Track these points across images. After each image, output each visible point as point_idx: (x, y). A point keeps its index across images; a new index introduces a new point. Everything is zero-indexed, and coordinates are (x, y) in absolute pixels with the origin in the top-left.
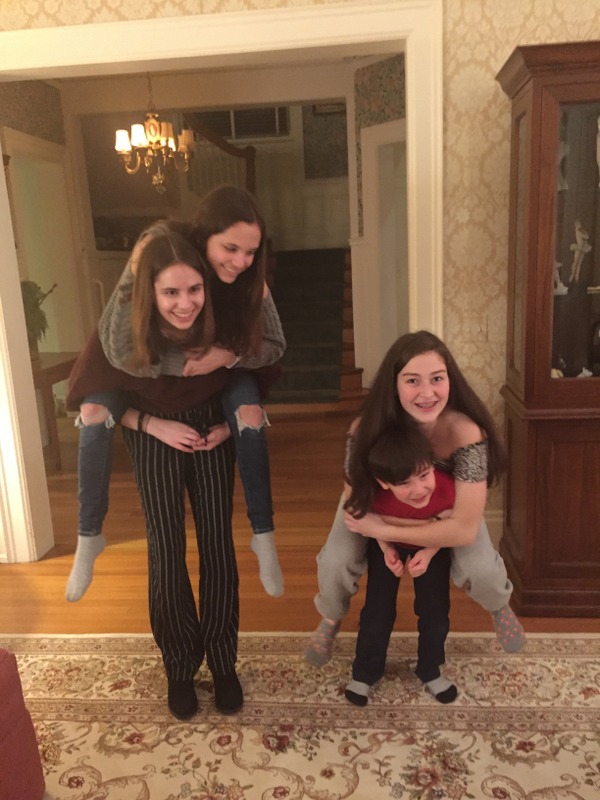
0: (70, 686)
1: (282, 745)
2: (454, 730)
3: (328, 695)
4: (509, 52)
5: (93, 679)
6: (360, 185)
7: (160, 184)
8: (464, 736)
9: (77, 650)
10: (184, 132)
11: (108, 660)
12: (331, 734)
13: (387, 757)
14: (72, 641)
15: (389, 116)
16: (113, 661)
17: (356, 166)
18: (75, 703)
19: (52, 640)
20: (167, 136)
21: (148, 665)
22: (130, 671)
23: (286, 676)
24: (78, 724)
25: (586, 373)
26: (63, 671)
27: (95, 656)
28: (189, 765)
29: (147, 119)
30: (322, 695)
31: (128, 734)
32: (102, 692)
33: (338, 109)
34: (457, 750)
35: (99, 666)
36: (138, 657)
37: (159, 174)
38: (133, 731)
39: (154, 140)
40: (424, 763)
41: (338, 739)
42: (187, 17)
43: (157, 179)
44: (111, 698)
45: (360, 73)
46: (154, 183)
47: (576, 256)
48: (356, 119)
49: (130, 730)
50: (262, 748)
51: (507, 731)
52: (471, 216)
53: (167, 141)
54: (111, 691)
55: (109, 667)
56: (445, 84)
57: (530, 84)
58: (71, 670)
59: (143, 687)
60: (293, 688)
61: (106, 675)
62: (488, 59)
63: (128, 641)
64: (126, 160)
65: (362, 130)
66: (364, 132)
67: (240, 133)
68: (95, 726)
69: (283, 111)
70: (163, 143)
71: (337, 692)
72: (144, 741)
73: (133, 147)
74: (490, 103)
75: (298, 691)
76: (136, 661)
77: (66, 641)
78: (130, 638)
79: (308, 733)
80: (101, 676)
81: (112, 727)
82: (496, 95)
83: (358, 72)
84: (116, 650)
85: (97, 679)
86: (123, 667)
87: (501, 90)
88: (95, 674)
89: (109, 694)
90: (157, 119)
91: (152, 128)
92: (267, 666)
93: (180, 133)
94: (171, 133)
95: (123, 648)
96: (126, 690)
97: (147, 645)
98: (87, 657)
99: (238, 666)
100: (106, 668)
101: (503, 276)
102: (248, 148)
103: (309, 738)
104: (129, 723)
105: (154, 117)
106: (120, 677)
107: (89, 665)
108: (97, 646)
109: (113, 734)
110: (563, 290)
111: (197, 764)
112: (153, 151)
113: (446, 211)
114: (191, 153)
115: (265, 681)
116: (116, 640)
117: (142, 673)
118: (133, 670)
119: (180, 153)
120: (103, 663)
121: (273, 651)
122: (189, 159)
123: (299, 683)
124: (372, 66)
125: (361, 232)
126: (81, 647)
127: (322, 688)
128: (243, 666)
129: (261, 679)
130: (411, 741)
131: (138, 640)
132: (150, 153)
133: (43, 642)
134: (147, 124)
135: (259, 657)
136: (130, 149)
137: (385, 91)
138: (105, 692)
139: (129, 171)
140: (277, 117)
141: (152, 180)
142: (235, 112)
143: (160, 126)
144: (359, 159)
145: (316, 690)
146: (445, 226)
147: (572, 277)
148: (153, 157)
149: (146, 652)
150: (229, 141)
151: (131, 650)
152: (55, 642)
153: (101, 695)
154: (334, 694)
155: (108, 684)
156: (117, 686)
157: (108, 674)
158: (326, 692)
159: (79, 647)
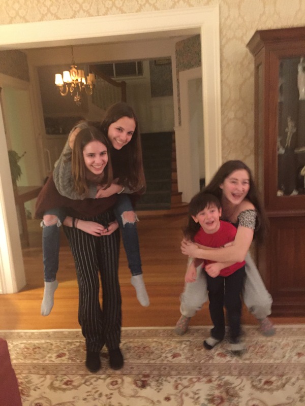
0: (35, 356)
1: (144, 385)
2: (232, 375)
3: (167, 359)
4: (252, 33)
5: (47, 353)
6: (179, 100)
7: (78, 101)
8: (237, 378)
9: (38, 338)
10: (90, 74)
11: (54, 343)
12: (169, 378)
13: (198, 390)
14: (36, 334)
15: (193, 66)
16: (57, 343)
17: (177, 90)
18: (38, 365)
19: (26, 333)
20: (82, 77)
21: (75, 345)
22: (65, 348)
23: (146, 349)
24: (39, 376)
25: (295, 193)
26: (31, 349)
27: (48, 341)
28: (96, 396)
29: (71, 68)
30: (164, 359)
31: (65, 380)
32: (51, 359)
33: (167, 62)
34: (233, 386)
35: (50, 346)
36: (70, 341)
37: (78, 96)
38: (68, 379)
39: (75, 79)
40: (217, 393)
41: (172, 381)
42: (91, 18)
43: (77, 98)
44: (57, 362)
45: (178, 44)
46: (75, 100)
47: (289, 134)
48: (177, 67)
49: (66, 378)
50: (134, 386)
51: (258, 376)
52: (235, 115)
53: (81, 79)
54: (56, 359)
55: (55, 346)
56: (221, 50)
57: (264, 49)
58: (35, 348)
59: (72, 356)
60: (149, 356)
61: (53, 351)
62: (242, 37)
63: (64, 333)
64: (61, 89)
65: (180, 73)
66: (181, 73)
67: (118, 74)
68: (48, 376)
69: (140, 63)
70: (79, 81)
71: (172, 358)
72: (74, 384)
73: (64, 83)
74: (243, 59)
75: (152, 357)
76: (69, 343)
77: (33, 333)
78: (66, 331)
79: (157, 378)
80: (50, 351)
81: (56, 377)
82: (247, 55)
83: (177, 43)
84: (58, 338)
85: (49, 353)
86: (62, 346)
87: (249, 52)
88: (48, 350)
90: (76, 68)
91: (74, 73)
92: (136, 344)
93: (88, 75)
94: (83, 75)
95: (62, 337)
96: (63, 358)
98: (43, 341)
99: (121, 345)
100: (53, 347)
101: (252, 145)
102: (122, 82)
103: (157, 381)
104: (65, 375)
105: (75, 67)
106: (61, 351)
107: (45, 346)
108: (48, 336)
109: (57, 380)
110: (282, 151)
111: (101, 395)
112: (74, 84)
113: (223, 112)
114: (94, 85)
115: (134, 352)
116: (58, 332)
117: (72, 349)
118: (67, 348)
119: (88, 85)
120: (52, 344)
121: (139, 337)
122: (93, 89)
123: (152, 353)
124: (184, 41)
125: (180, 123)
127: (164, 355)
128: (123, 345)
129: (132, 351)
130: (210, 381)
131: (69, 332)
132: (73, 85)
133: (21, 334)
134: (71, 71)
135: (131, 340)
136: (63, 83)
137: (191, 53)
138: (53, 359)
139: (62, 94)
140: (137, 66)
141: (74, 98)
142: (116, 64)
143: (78, 72)
144: (178, 87)
145: (161, 357)
146: (222, 120)
147: (287, 145)
148: (74, 87)
149: (74, 338)
150: (113, 79)
151: (66, 337)
152: (27, 334)
153: (51, 361)
154: (170, 358)
155: (54, 355)
156: (60, 356)
157: (55, 350)
158: (166, 357)
159: (40, 336)
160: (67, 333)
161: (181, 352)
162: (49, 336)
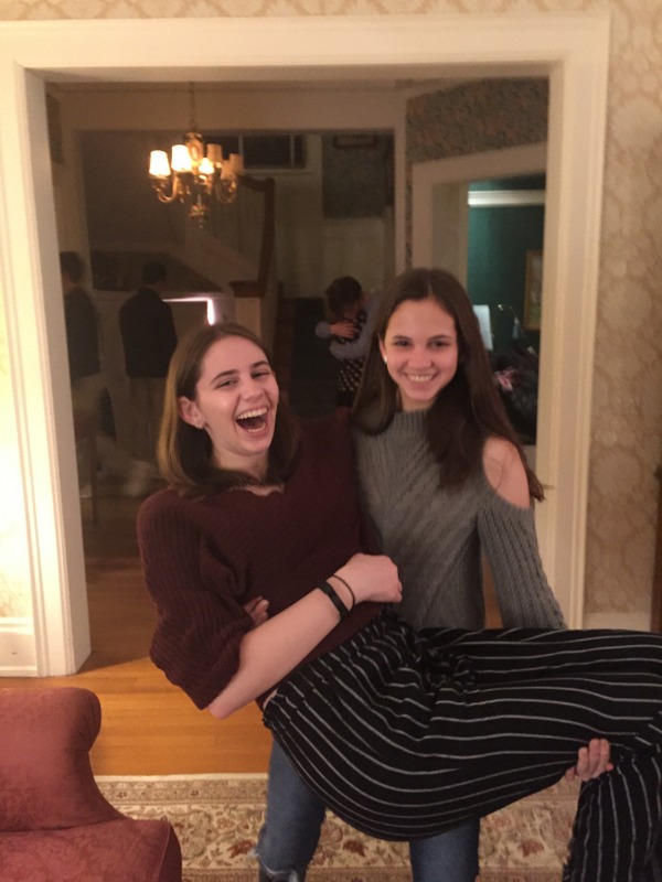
3: (512, 857)
5: (203, 840)
6: (409, 228)
7: (201, 216)
9: (168, 798)
11: (213, 812)
14: (158, 786)
15: (447, 152)
16: (221, 813)
18: (192, 875)
19: (132, 784)
20: (215, 160)
22: (247, 827)
27: (194, 807)
29: (189, 139)
30: (504, 857)
32: (220, 858)
35: (205, 820)
36: (251, 807)
37: (199, 204)
39: (194, 165)
43: (197, 210)
44: (234, 866)
45: (411, 103)
46: (194, 214)
48: (407, 154)
52: (629, 269)
54: (232, 856)
55: (218, 822)
61: (218, 835)
63: (230, 784)
65: (414, 167)
69: (300, 139)
71: (522, 853)
73: (172, 170)
77: (150, 785)
78: (233, 780)
80: (213, 835)
83: (410, 101)
84: (219, 797)
85: (209, 840)
86: (237, 822)
88: (205, 833)
89: (232, 861)
90: (200, 140)
91: (194, 150)
93: (228, 157)
94: (220, 157)
97: (256, 790)
100: (215, 824)
102: (267, 180)
105: (196, 137)
106: (238, 836)
107: (192, 820)
113: (602, 265)
114: (239, 181)
116: (216, 783)
118: (251, 826)
120: (209, 817)
124: (427, 96)
126: (173, 794)
131: (243, 783)
133: (119, 786)
134: (189, 144)
136: (168, 173)
138: (226, 858)
139: (167, 199)
140: (292, 147)
141: (190, 211)
142: (245, 139)
143: (205, 147)
144: (409, 197)
146: (600, 279)
151: (238, 797)
152: (136, 787)
153: (220, 863)
154: (519, 855)
155: (225, 847)
156: (239, 849)
157: (221, 831)
158: (508, 852)
159: (170, 793)
160: (236, 784)
161: (539, 839)
162: (195, 794)
